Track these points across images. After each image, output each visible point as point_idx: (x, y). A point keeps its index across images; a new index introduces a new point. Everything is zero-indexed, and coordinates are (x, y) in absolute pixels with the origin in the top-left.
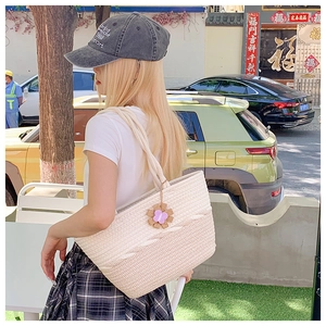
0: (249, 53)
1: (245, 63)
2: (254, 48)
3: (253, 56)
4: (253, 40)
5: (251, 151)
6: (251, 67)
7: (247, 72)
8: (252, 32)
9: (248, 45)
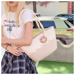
0: (70, 8)
1: (69, 11)
2: (71, 7)
3: (70, 9)
4: (70, 5)
5: (68, 30)
6: (70, 12)
7: (69, 13)
8: (70, 3)
9: (69, 6)
